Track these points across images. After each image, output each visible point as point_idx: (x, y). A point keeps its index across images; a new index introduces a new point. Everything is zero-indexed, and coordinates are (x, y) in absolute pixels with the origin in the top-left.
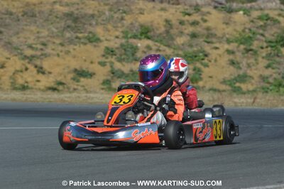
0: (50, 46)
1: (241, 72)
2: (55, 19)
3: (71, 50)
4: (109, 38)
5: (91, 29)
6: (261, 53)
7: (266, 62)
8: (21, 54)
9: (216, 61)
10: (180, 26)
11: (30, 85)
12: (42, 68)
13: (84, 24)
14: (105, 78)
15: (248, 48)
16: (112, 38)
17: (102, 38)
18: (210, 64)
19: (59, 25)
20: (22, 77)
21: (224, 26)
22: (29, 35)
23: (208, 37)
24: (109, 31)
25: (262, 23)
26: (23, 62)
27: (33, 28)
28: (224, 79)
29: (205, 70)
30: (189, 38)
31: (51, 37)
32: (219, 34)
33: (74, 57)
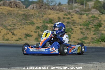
0: (17, 25)
1: (85, 36)
2: (19, 16)
3: (24, 27)
4: (38, 23)
5: (31, 20)
6: (92, 29)
7: (93, 33)
8: (7, 28)
9: (76, 32)
10: (63, 19)
11: (9, 39)
12: (13, 33)
13: (29, 18)
14: (36, 37)
15: (88, 28)
16: (39, 23)
17: (35, 23)
18: (74, 33)
19: (20, 18)
20: (6, 36)
21: (79, 20)
22: (9, 21)
23: (73, 23)
24: (38, 20)
25: (92, 19)
26: (7, 31)
27: (11, 19)
28: (79, 38)
29: (72, 35)
30: (66, 23)
31: (17, 22)
32: (77, 22)
33: (25, 29)
